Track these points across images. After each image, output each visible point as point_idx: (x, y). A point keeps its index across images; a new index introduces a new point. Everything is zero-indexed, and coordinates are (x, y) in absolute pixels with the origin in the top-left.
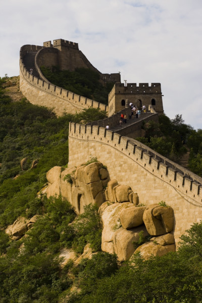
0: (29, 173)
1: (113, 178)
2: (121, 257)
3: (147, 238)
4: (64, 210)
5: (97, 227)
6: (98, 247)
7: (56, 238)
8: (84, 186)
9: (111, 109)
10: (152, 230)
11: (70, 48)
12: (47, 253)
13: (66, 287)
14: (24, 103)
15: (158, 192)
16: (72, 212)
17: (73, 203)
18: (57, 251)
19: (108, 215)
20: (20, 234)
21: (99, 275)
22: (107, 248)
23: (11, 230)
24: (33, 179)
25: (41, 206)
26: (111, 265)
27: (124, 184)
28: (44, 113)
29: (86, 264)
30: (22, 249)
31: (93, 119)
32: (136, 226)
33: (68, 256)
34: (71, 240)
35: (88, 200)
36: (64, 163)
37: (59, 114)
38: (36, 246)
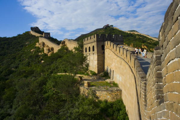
0: (33, 43)
1: (45, 44)
2: (47, 54)
3: (50, 51)
4: (39, 48)
5: (43, 50)
6: (44, 52)
7: (38, 51)
8: (41, 45)
9: (44, 35)
10: (51, 50)
11: (37, 28)
12: (37, 53)
13: (40, 57)
14: (32, 35)
15: (51, 46)
16: (40, 48)
17: (40, 47)
18: (38, 53)
19: (45, 49)
20: (33, 51)
21: (44, 56)
22: (45, 53)
23: (32, 51)
24: (34, 44)
25: (36, 48)
26: (46, 55)
27: (47, 45)
28: (35, 36)
29: (42, 55)
30: (33, 53)
31: (42, 37)
32: (49, 50)
33: (40, 54)
34: (40, 52)
35: (42, 47)
36: (38, 42)
37: (36, 36)
38: (35, 52)
